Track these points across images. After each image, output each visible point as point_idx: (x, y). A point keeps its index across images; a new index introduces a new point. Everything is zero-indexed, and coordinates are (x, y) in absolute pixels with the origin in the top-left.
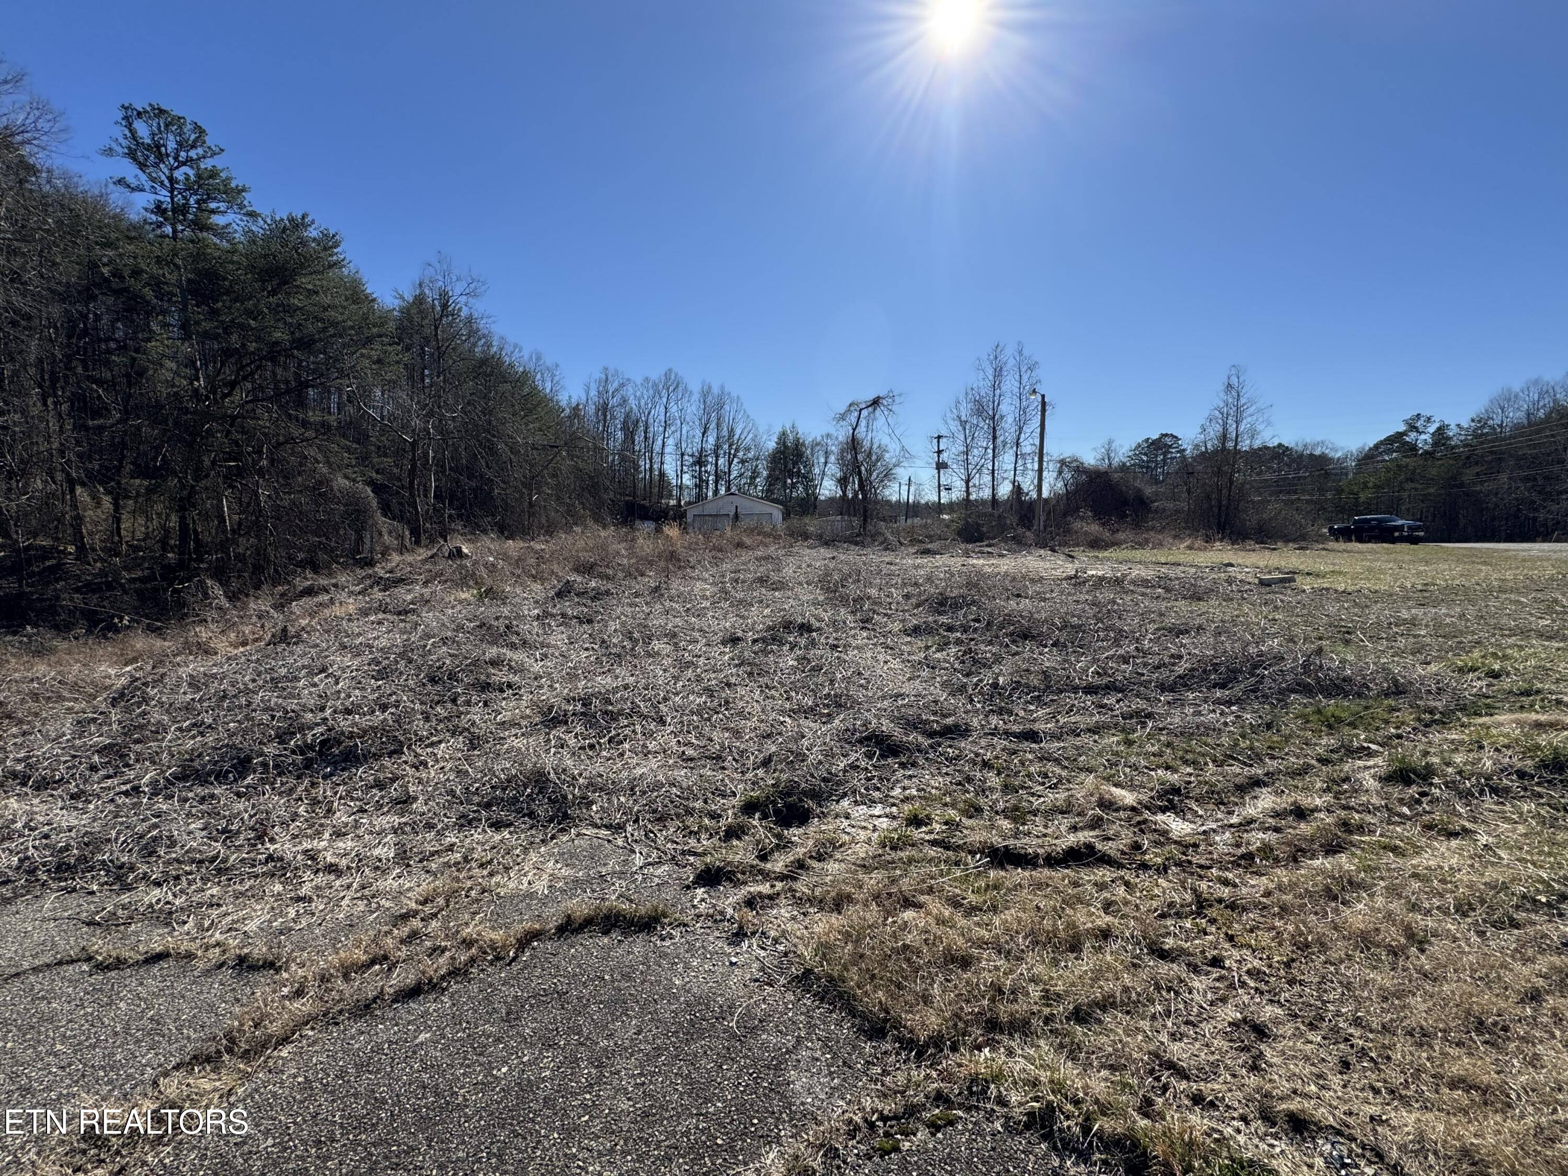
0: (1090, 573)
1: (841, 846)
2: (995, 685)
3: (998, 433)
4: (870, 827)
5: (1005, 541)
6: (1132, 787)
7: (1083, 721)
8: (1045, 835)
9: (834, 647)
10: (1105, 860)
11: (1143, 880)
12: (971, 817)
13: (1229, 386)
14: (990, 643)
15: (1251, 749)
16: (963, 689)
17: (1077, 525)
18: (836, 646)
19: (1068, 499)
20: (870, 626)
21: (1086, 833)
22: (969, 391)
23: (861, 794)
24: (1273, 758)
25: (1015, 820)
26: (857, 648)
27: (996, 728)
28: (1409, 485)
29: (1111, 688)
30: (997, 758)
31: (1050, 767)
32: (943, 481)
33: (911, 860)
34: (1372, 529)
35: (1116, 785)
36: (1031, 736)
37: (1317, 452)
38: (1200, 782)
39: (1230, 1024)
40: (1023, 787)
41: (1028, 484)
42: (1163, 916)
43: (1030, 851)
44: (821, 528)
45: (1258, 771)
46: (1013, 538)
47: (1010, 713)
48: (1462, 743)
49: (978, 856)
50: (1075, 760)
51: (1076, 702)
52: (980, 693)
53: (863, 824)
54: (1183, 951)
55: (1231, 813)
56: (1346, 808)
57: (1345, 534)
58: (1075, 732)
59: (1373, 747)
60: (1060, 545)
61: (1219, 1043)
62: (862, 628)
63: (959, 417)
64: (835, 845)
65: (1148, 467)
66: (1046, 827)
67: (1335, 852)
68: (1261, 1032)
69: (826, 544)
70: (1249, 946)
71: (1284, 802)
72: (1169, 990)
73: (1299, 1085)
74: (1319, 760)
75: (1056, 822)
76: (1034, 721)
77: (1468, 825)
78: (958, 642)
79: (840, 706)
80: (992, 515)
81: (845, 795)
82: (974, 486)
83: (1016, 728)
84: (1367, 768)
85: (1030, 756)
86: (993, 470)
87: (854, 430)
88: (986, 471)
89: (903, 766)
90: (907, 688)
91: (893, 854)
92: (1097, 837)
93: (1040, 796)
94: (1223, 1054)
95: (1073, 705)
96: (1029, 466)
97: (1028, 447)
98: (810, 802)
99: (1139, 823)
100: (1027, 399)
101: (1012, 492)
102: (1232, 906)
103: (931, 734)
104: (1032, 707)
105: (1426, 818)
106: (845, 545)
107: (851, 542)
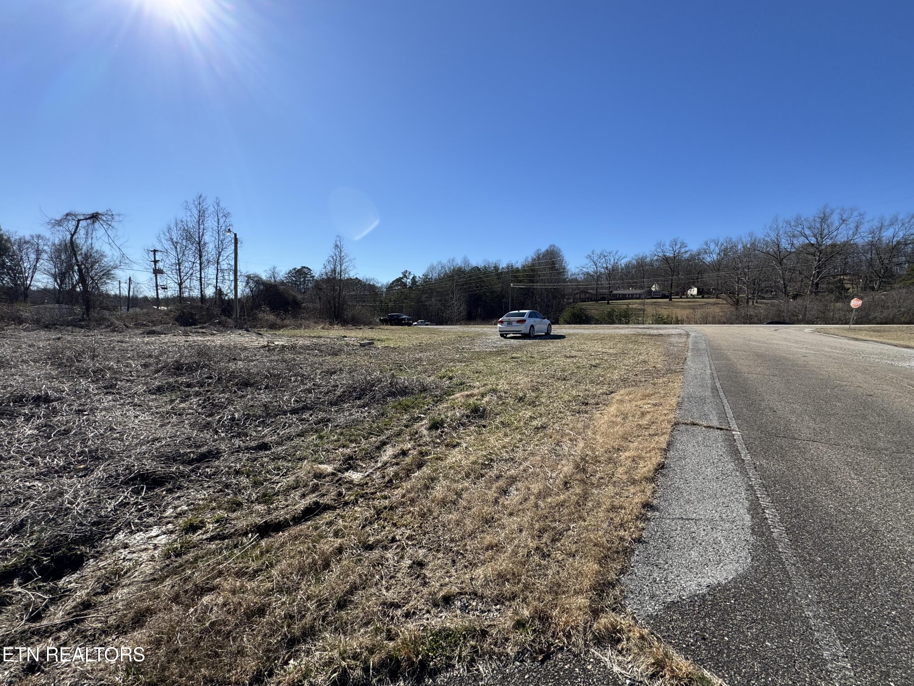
0: (276, 343)
1: (126, 573)
2: (233, 419)
3: (204, 254)
4: (151, 547)
5: (215, 325)
6: (329, 462)
7: (293, 430)
8: (287, 506)
9: (79, 412)
10: (327, 508)
11: (347, 511)
12: (234, 511)
13: (337, 246)
14: (223, 392)
15: (378, 427)
16: (208, 426)
17: (261, 315)
18: (82, 411)
19: (253, 299)
20: (115, 391)
21: (311, 496)
22: (179, 221)
23: (136, 525)
24: (387, 429)
25: (265, 502)
26: (105, 409)
27: (239, 447)
28: (405, 301)
29: (305, 408)
30: (244, 466)
31: (280, 463)
32: (160, 282)
33: (196, 559)
34: (394, 320)
35: (320, 463)
36: (264, 447)
37: (371, 283)
38: (360, 450)
39: (409, 568)
40: (265, 480)
41: (227, 288)
42: (364, 527)
43: (281, 518)
44: (38, 313)
45: (383, 437)
46: (219, 323)
47: (246, 435)
48: (448, 408)
49: (250, 535)
50: (294, 455)
51: (287, 420)
52: (223, 426)
53: (143, 547)
54: (378, 542)
55: (377, 462)
56: (419, 445)
57: (385, 322)
58: (290, 439)
59: (422, 416)
60: (250, 327)
61: (407, 580)
62: (107, 393)
63: (172, 239)
64: (119, 573)
65: (296, 284)
66: (286, 500)
67: (421, 467)
68: (421, 564)
69: (47, 327)
70: (403, 525)
71: (397, 449)
72: (378, 564)
73: (442, 582)
74: (405, 426)
75: (292, 495)
76: (263, 437)
77: (458, 441)
78: (197, 394)
79: (98, 458)
80: (201, 308)
81: (119, 530)
82: (186, 287)
83: (253, 444)
84: (422, 425)
85: (266, 460)
86: (201, 278)
87: (72, 235)
88: (195, 278)
89: (170, 491)
90: (160, 434)
91: (180, 560)
92: (317, 496)
93: (278, 483)
94: (410, 584)
95: (286, 422)
96: (226, 277)
97: (224, 265)
98: (82, 548)
99: (338, 481)
100: (224, 235)
101: (215, 293)
102: (391, 508)
103: (190, 462)
104: (260, 429)
105: (446, 442)
106: (70, 328)
107: (75, 326)
